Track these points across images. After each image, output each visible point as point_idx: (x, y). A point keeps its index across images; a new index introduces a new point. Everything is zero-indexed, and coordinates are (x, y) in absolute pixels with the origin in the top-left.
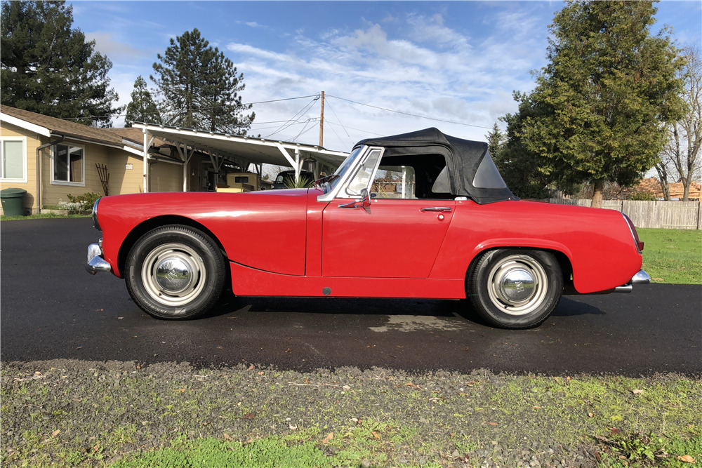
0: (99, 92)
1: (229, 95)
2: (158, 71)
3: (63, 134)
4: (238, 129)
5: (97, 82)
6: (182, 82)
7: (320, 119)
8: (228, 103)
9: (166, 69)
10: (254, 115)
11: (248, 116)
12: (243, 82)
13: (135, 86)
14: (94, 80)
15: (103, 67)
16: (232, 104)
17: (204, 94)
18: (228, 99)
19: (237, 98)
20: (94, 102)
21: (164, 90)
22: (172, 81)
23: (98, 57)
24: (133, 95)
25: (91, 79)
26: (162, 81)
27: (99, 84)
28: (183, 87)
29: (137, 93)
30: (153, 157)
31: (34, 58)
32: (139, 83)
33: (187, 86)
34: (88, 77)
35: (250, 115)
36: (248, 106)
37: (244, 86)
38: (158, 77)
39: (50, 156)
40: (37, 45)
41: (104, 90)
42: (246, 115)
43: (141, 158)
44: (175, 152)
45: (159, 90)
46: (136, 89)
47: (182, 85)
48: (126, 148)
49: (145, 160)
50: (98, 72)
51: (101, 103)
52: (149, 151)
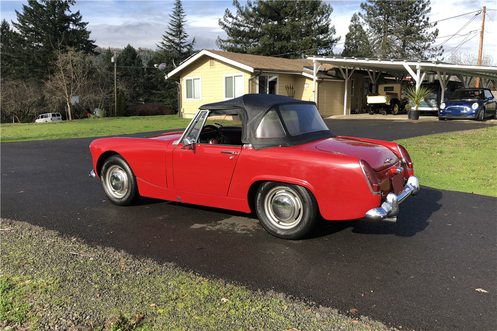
0: (325, 30)
1: (417, 18)
2: (364, 9)
3: (261, 70)
4: (424, 43)
5: (324, 22)
6: (380, 14)
7: (481, 30)
8: (417, 24)
9: (370, 6)
10: (437, 31)
11: (432, 33)
12: (430, 6)
13: (352, 21)
14: (321, 22)
15: (327, 12)
16: (421, 25)
17: (399, 20)
18: (417, 21)
19: (425, 19)
20: (321, 37)
21: (367, 22)
22: (374, 14)
23: (325, 6)
24: (350, 28)
25: (320, 21)
26: (366, 15)
27: (324, 24)
28: (381, 18)
29: (353, 26)
30: (319, 78)
31: (286, 14)
32: (354, 19)
33: (385, 16)
34: (318, 20)
35: (434, 31)
36: (433, 24)
37: (430, 9)
38: (364, 13)
39: (256, 84)
40: (288, 5)
41: (328, 28)
42: (431, 32)
43: (312, 79)
44: (339, 73)
45: (364, 22)
46: (352, 23)
47: (380, 16)
48: (304, 74)
49: (314, 80)
50: (325, 16)
51: (325, 37)
52: (317, 75)
